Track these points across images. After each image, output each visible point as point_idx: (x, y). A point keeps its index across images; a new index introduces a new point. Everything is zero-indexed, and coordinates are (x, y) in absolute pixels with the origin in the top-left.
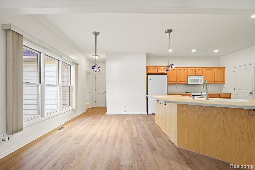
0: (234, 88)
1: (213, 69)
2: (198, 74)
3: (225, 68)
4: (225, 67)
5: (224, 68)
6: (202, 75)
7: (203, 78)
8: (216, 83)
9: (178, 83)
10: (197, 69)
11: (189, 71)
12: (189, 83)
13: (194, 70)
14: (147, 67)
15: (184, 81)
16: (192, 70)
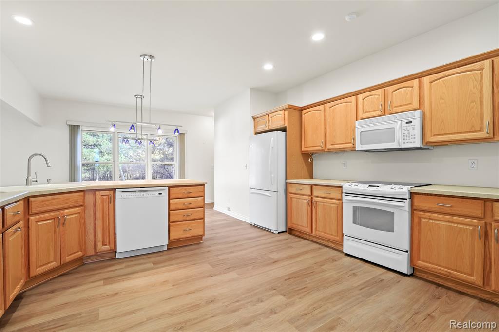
2: (395, 110)
6: (417, 106)
7: (417, 123)
9: (329, 149)
10: (390, 89)
11: (360, 106)
12: (358, 147)
13: (379, 95)
14: (254, 119)
15: (345, 143)
16: (373, 96)
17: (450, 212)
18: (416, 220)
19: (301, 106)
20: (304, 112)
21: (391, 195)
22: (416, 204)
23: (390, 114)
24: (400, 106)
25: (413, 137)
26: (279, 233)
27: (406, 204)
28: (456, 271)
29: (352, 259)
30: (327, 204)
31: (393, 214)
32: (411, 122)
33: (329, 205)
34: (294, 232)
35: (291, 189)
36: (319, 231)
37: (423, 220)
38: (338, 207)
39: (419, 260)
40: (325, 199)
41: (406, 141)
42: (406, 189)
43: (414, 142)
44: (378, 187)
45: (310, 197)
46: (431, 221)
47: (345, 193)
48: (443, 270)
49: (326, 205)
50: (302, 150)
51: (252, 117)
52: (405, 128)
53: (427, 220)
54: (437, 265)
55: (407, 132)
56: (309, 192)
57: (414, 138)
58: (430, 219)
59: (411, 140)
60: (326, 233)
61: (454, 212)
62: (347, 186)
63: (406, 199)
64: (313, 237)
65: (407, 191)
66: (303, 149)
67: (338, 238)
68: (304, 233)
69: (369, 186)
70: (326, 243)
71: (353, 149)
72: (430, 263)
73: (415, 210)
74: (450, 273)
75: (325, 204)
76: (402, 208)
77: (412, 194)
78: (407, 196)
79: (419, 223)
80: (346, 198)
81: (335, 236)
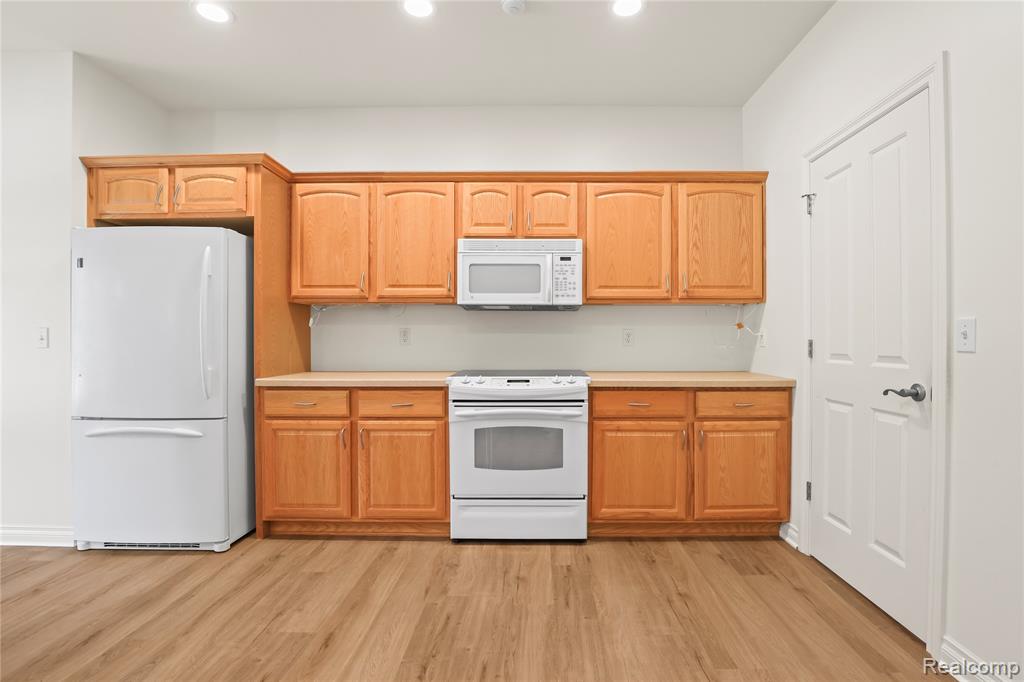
0: (811, 344)
1: (667, 187)
2: (537, 231)
3: (769, 183)
4: (766, 174)
5: (759, 179)
6: (574, 231)
7: (577, 260)
8: (690, 299)
9: (380, 297)
10: (530, 187)
11: (466, 208)
12: (464, 297)
13: (507, 195)
14: (91, 167)
15: (428, 286)
16: (495, 194)
17: (647, 414)
18: (597, 436)
19: (293, 170)
20: (299, 188)
21: (551, 395)
22: (597, 408)
23: (527, 237)
24: (547, 225)
25: (572, 286)
26: (232, 545)
27: (582, 411)
28: (655, 507)
29: (478, 547)
30: (403, 434)
31: (560, 431)
32: (569, 259)
33: (409, 434)
34: (279, 529)
35: (271, 406)
36: (375, 506)
37: (609, 434)
38: (433, 436)
39: (602, 506)
40: (397, 422)
41: (560, 293)
42: (582, 383)
43: (574, 296)
44: (528, 381)
45: (347, 422)
46: (619, 434)
47: (454, 401)
48: (637, 512)
49: (399, 437)
50: (294, 293)
51: (83, 160)
52: (558, 268)
53: (614, 434)
54: (629, 507)
55: (561, 277)
56: (343, 410)
57: (574, 289)
58: (618, 430)
59: (570, 292)
60: (399, 506)
61: (651, 414)
62: (458, 386)
63: (583, 401)
64: (360, 524)
65: (586, 386)
66: (297, 290)
67: (434, 509)
68: (314, 524)
69: (509, 381)
70: (393, 532)
71: (449, 300)
72: (619, 507)
73: (595, 418)
74: (648, 513)
75: (396, 434)
76: (576, 419)
77: (592, 390)
78: (585, 396)
79: (603, 440)
80: (457, 413)
81: (425, 506)
